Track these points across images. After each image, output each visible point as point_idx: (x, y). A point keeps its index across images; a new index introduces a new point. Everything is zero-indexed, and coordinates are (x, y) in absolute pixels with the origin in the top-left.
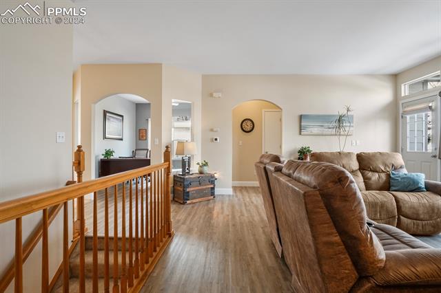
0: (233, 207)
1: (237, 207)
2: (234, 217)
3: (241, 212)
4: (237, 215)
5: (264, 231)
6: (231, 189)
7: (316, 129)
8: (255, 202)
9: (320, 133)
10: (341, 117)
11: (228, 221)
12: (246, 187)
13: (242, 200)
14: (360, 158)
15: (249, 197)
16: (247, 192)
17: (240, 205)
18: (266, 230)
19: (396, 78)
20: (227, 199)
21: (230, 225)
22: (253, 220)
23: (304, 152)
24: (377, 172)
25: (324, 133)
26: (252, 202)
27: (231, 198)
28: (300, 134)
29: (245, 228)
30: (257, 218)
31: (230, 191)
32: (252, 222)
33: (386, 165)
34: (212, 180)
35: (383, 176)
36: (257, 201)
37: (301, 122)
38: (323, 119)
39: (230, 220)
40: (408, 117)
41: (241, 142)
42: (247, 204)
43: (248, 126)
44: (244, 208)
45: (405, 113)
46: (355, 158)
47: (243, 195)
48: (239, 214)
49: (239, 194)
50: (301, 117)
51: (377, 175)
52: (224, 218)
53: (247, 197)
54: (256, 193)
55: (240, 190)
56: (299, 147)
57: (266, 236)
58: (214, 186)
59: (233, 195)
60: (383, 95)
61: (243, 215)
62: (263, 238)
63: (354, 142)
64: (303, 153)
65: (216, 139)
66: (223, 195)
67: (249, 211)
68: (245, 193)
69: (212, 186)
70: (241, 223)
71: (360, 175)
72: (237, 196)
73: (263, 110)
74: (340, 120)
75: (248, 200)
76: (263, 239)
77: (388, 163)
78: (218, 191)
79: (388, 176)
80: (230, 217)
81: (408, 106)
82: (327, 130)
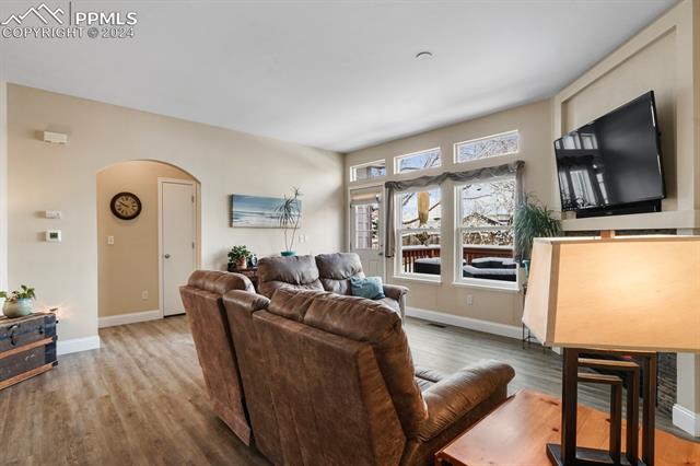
0: (112, 376)
1: (122, 375)
2: (122, 398)
3: (135, 381)
4: (129, 390)
5: (196, 406)
6: (98, 338)
7: (254, 219)
8: (158, 355)
9: (259, 224)
10: (288, 202)
11: (111, 410)
12: (124, 326)
13: (126, 355)
14: (320, 261)
15: (140, 346)
16: (132, 334)
17: (128, 369)
18: (200, 404)
19: (344, 157)
20: (91, 360)
21: (122, 418)
22: (167, 391)
23: (239, 255)
24: (338, 279)
25: (267, 224)
26: (151, 355)
27: (99, 357)
28: (231, 225)
29: (158, 414)
30: (173, 386)
31: (94, 342)
32: (164, 396)
33: (346, 270)
34: (48, 326)
35: (344, 283)
36: (161, 352)
37: (231, 206)
38: (265, 203)
39: (116, 408)
40: (357, 207)
41: (111, 238)
42: (143, 361)
43: (127, 207)
44: (138, 372)
45: (353, 202)
46: (314, 262)
47: (125, 345)
48: (133, 388)
49: (113, 343)
50: (232, 199)
51: (338, 283)
52: (99, 407)
53: (136, 346)
54: (152, 334)
55: (115, 334)
56: (229, 247)
57: (204, 414)
58: (55, 339)
59: (101, 349)
60: (331, 180)
61: (141, 387)
62: (199, 421)
63: (302, 237)
64: (236, 256)
65: (54, 236)
66: (75, 355)
67: (152, 375)
68: (128, 339)
69: (49, 340)
70: (146, 406)
71: (321, 284)
72: (111, 349)
73: (160, 180)
74: (287, 205)
75: (140, 352)
76: (201, 423)
77: (348, 266)
78: (62, 348)
79: (349, 282)
80: (113, 399)
81: (356, 194)
82: (268, 220)
